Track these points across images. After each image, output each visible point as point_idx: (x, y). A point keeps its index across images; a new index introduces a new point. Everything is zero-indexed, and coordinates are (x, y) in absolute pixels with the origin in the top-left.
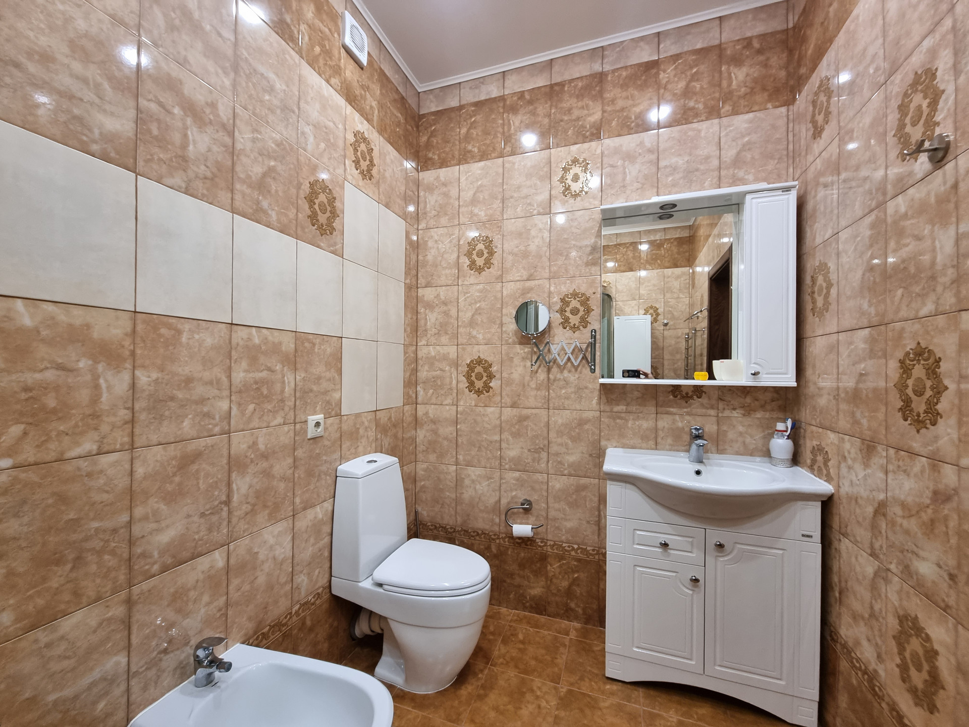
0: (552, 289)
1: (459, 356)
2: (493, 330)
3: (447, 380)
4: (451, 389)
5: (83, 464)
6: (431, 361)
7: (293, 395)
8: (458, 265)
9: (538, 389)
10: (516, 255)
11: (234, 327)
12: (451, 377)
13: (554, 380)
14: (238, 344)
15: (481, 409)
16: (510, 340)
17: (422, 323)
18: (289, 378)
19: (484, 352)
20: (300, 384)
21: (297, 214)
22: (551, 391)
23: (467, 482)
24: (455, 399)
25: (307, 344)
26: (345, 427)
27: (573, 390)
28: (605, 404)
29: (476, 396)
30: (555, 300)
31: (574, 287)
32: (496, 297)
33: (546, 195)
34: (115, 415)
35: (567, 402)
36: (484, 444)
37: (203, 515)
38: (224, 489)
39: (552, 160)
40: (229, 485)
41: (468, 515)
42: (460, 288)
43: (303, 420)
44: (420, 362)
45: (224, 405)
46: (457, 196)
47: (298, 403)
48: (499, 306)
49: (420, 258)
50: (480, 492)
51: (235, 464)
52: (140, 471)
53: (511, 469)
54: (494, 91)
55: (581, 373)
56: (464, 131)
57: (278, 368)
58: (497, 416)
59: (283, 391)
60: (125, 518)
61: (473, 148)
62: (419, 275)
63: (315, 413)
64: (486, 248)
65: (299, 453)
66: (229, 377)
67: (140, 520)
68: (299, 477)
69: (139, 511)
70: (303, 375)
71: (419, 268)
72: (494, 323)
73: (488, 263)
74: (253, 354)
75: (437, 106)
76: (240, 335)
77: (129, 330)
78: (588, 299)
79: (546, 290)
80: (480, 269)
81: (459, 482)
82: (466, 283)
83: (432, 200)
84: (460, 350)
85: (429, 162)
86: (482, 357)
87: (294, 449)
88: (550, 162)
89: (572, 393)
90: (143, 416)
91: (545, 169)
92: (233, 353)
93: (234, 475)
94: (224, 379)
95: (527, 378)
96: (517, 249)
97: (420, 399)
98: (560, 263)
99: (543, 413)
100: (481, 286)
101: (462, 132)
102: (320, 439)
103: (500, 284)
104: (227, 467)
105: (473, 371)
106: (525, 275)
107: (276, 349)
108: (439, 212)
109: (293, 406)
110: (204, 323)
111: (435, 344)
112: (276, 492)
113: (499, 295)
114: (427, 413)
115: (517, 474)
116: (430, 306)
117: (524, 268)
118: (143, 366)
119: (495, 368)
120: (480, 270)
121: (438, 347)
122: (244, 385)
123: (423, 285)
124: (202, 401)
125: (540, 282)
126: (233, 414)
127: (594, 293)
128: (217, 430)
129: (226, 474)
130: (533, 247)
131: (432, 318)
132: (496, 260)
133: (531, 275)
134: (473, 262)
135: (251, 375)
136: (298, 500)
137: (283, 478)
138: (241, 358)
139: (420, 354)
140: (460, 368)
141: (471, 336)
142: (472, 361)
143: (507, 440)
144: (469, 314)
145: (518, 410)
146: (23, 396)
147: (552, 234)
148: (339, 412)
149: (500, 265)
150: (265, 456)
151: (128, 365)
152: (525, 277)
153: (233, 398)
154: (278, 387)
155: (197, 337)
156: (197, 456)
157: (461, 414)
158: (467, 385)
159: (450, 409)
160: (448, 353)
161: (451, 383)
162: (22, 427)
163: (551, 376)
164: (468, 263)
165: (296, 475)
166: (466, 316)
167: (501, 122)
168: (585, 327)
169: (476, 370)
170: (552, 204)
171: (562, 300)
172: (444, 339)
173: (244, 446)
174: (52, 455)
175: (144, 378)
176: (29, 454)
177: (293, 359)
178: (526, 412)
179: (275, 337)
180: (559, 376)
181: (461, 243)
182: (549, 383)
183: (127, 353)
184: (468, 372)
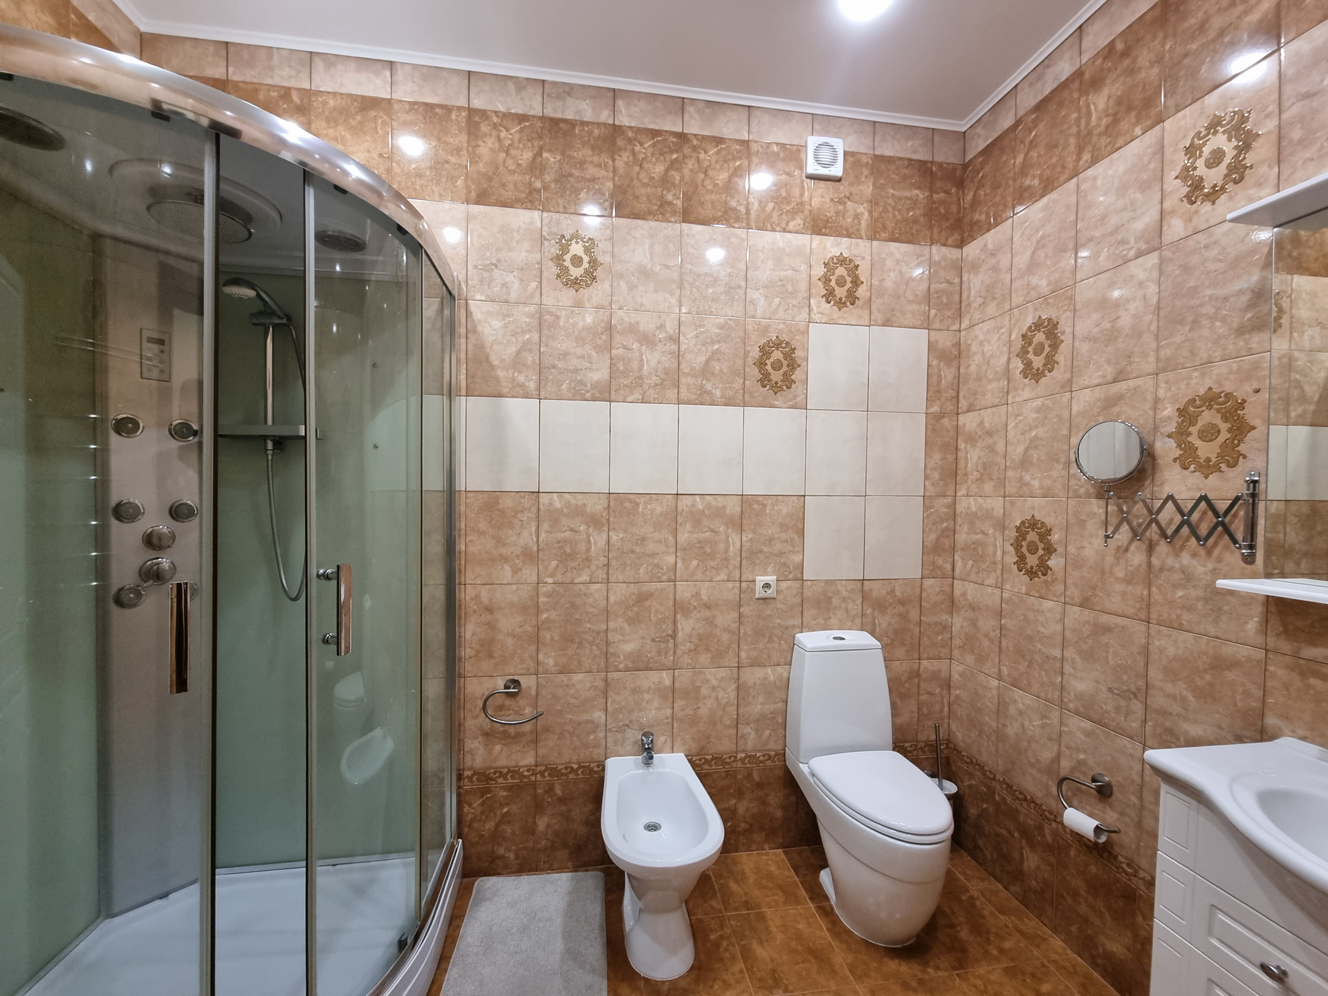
0: (1161, 393)
1: (1007, 513)
2: (1055, 474)
3: (990, 549)
4: (994, 563)
5: (581, 586)
6: (972, 518)
7: (739, 554)
8: (1007, 373)
9: (1128, 581)
10: (1095, 340)
11: (680, 497)
12: (996, 545)
13: (1161, 569)
14: (683, 511)
15: (1033, 599)
16: (1082, 491)
17: (962, 463)
18: (735, 539)
19: (1038, 508)
20: (747, 545)
21: (744, 383)
22: (1154, 589)
23: (1012, 710)
24: (1000, 580)
25: (755, 506)
26: (808, 593)
27: (1200, 593)
28: (1277, 635)
29: (1026, 578)
30: (1166, 413)
31: (1208, 383)
32: (1060, 418)
33: (1154, 213)
34: (599, 560)
35: (1186, 617)
36: (1037, 657)
37: (653, 640)
38: (671, 626)
39: (1166, 142)
40: (675, 623)
41: (1013, 763)
42: (1010, 409)
43: (751, 579)
44: (959, 520)
45: (671, 559)
46: (1009, 267)
47: (744, 563)
48: (1065, 432)
49: (962, 370)
50: (1030, 733)
51: (679, 608)
52: (612, 598)
53: (1078, 713)
54: (1065, 69)
55: (1219, 560)
56: (1020, 159)
57: (721, 529)
58: (1058, 616)
59: (727, 551)
60: (604, 627)
61: (1033, 182)
62: (961, 395)
63: (765, 574)
64: (1047, 338)
65: (746, 610)
66: (676, 537)
67: (613, 631)
68: (745, 633)
69: (612, 625)
70: (750, 536)
71: (960, 386)
72: (1057, 461)
73: (1050, 363)
74: (697, 518)
75: (986, 140)
76: (684, 503)
77: (606, 505)
78: (1242, 405)
79: (1149, 397)
80: (1038, 374)
81: (1002, 707)
82: (1018, 399)
83: (976, 283)
84: (1007, 505)
85: (976, 228)
86: (1038, 517)
87: (740, 606)
88: (1162, 147)
89: (1198, 599)
90: (614, 562)
91: (1152, 166)
92: (679, 517)
93: (679, 616)
94: (671, 539)
95: (1110, 559)
96: (1097, 330)
97: (957, 572)
98: (1178, 339)
99: (1139, 627)
100: (1038, 402)
101: (1017, 162)
102: (772, 601)
103: (1068, 395)
104: (673, 608)
105: (1024, 539)
106: (1110, 371)
107: (719, 513)
108: (985, 298)
109: (738, 565)
110: (655, 496)
111: (976, 495)
112: (719, 640)
113: (1066, 414)
114: (964, 594)
115: (1087, 725)
116: (972, 439)
117: (1109, 361)
118: (614, 529)
119: (1056, 536)
120: (1037, 376)
121: (980, 499)
122: (688, 544)
123: (965, 409)
124: (654, 555)
125: (1139, 382)
126: (678, 567)
127: (1257, 391)
128: (664, 578)
129: (672, 614)
130: (1125, 321)
131: (972, 457)
132: (1062, 357)
133: (1121, 372)
134: (1028, 365)
135: (695, 535)
136: (743, 654)
137: (726, 630)
138: (686, 522)
139: (960, 508)
140: (1007, 532)
141: (1023, 483)
142: (1023, 523)
143: (1073, 660)
144: (1021, 449)
145: (1093, 613)
146: (557, 545)
147: (1163, 287)
148: (799, 575)
149: (1069, 362)
150: (708, 606)
151: (606, 529)
152: (1109, 378)
153: (678, 554)
154: (722, 547)
155: (649, 507)
156: (648, 596)
157: (1007, 604)
158: (1016, 559)
159: (992, 593)
160: (993, 509)
161: (995, 554)
162: (556, 562)
163: (1154, 560)
164: (1021, 366)
165: (742, 631)
166: (1017, 451)
167: (1074, 116)
168: (1232, 465)
169: (1029, 538)
170: (1165, 228)
171: (1181, 412)
172: (988, 487)
173: (688, 595)
174: (568, 581)
175: (614, 537)
176: (559, 578)
177: (740, 521)
178: (1104, 618)
179: (720, 502)
180: (1171, 561)
181: (1013, 337)
182: (1149, 574)
183: (605, 521)
184: (1017, 538)
